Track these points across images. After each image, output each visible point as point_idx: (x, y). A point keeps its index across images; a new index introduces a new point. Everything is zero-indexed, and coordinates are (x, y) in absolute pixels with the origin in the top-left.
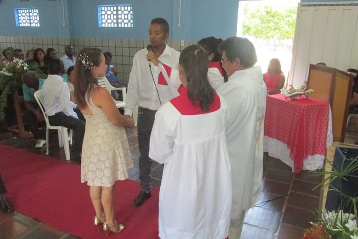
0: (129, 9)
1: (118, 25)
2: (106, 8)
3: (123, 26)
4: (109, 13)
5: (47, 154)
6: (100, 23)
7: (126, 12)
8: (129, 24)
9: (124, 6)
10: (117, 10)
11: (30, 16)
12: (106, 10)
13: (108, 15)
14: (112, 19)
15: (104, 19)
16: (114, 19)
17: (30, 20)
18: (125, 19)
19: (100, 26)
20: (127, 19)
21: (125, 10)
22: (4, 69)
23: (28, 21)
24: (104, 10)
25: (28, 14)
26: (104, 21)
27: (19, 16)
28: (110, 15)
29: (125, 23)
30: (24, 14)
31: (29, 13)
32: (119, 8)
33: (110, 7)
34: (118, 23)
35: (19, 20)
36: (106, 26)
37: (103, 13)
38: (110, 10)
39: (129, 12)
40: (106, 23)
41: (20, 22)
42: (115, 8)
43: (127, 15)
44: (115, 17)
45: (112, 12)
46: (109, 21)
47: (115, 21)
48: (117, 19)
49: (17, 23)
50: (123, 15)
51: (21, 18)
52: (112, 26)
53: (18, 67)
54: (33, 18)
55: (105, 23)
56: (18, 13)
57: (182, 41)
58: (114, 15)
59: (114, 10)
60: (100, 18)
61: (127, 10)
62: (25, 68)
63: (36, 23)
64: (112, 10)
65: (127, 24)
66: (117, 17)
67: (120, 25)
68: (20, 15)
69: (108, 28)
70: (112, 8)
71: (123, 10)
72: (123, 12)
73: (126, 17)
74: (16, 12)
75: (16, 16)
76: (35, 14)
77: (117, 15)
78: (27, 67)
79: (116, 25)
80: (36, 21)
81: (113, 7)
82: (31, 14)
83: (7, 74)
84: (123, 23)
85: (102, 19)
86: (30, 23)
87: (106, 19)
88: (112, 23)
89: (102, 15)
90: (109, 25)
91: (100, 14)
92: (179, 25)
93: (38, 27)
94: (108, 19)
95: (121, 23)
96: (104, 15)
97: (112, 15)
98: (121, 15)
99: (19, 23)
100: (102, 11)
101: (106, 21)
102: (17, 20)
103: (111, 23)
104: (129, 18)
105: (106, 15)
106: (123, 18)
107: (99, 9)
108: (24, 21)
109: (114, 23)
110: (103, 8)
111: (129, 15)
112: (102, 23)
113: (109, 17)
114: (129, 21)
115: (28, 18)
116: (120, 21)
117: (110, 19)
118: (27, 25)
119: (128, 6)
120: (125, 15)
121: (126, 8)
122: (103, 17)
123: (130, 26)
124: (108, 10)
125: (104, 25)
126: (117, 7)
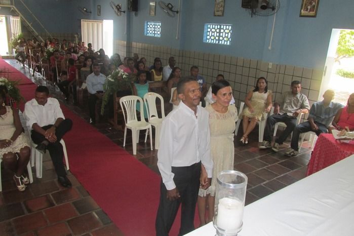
0: (230, 29)
1: (219, 42)
2: (211, 26)
3: (223, 43)
4: (213, 30)
5: (124, 146)
6: (204, 38)
7: (226, 31)
8: (228, 42)
9: (226, 26)
10: (220, 29)
11: (155, 28)
12: (211, 28)
15: (209, 35)
16: (217, 36)
17: (155, 31)
19: (204, 41)
20: (227, 37)
21: (226, 29)
22: (110, 76)
23: (153, 32)
24: (210, 28)
26: (208, 37)
28: (214, 32)
29: (225, 41)
30: (151, 26)
31: (155, 25)
32: (222, 27)
33: (215, 25)
34: (219, 40)
35: (147, 30)
36: (210, 42)
37: (209, 30)
38: (214, 28)
39: (230, 31)
41: (148, 32)
42: (219, 27)
43: (228, 33)
44: (218, 34)
45: (216, 30)
46: (212, 38)
47: (217, 38)
48: (219, 36)
49: (145, 33)
50: (224, 33)
51: (149, 29)
52: (214, 42)
53: (119, 75)
54: (157, 30)
55: (209, 39)
56: (147, 25)
57: (271, 64)
58: (217, 33)
59: (218, 29)
60: (205, 35)
61: (228, 29)
62: (124, 76)
63: (158, 34)
64: (216, 28)
65: (227, 41)
66: (220, 34)
67: (220, 42)
68: (148, 26)
69: (211, 44)
71: (225, 28)
72: (224, 30)
73: (227, 35)
74: (146, 24)
75: (146, 27)
76: (159, 27)
77: (220, 33)
78: (126, 75)
79: (217, 42)
80: (159, 33)
81: (217, 25)
83: (110, 79)
84: (223, 41)
86: (155, 34)
87: (210, 35)
89: (208, 32)
91: (205, 31)
92: (270, 48)
93: (159, 38)
94: (212, 36)
95: (222, 40)
96: (209, 32)
97: (215, 33)
98: (223, 33)
100: (208, 28)
101: (210, 37)
102: (145, 30)
103: (213, 40)
104: (229, 37)
105: (211, 32)
106: (224, 36)
107: (206, 27)
108: (151, 32)
109: (216, 40)
110: (209, 26)
111: (230, 34)
112: (207, 39)
113: (213, 34)
114: (229, 39)
115: (154, 29)
116: (221, 38)
117: (214, 36)
118: (152, 35)
119: (229, 26)
120: (226, 33)
121: (228, 27)
122: (208, 34)
123: (228, 44)
124: (213, 28)
125: (208, 41)
126: (220, 26)
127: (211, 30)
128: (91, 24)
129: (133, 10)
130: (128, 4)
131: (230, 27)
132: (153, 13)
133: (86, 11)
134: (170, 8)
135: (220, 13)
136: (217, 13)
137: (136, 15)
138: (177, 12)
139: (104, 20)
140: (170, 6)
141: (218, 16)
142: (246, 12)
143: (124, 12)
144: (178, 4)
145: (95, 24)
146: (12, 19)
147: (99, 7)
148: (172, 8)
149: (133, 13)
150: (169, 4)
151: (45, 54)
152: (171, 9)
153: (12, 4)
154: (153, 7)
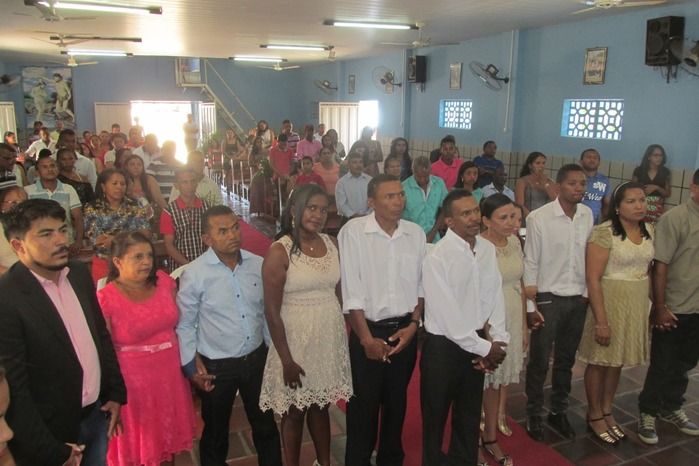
0: (619, 108)
1: (595, 135)
2: (578, 104)
3: (604, 136)
4: (582, 112)
6: (564, 129)
7: (612, 113)
8: (616, 134)
9: (611, 102)
10: (598, 109)
11: (460, 112)
12: (578, 107)
13: (580, 116)
14: (587, 123)
15: (573, 122)
16: (590, 123)
17: (459, 117)
18: (609, 124)
19: (563, 134)
20: (613, 125)
21: (611, 108)
23: (457, 120)
24: (575, 108)
25: (457, 109)
26: (572, 126)
27: (444, 112)
28: (584, 116)
29: (608, 133)
30: (452, 109)
31: (460, 107)
32: (602, 105)
33: (586, 102)
34: (595, 131)
35: (444, 117)
36: (575, 135)
37: (573, 111)
38: (585, 108)
39: (619, 112)
40: (576, 131)
41: (446, 120)
42: (594, 105)
43: (615, 117)
44: (593, 120)
45: (588, 112)
46: (581, 127)
47: (591, 127)
48: (596, 124)
49: (441, 121)
50: (606, 117)
51: (448, 114)
52: (586, 135)
54: (463, 115)
55: (573, 130)
56: (445, 107)
58: (591, 116)
59: (592, 108)
60: (564, 122)
61: (615, 109)
63: (467, 125)
64: (588, 108)
65: (613, 133)
66: (596, 120)
67: (598, 135)
68: (447, 109)
69: (577, 139)
70: (589, 104)
71: (607, 108)
72: (606, 112)
73: (612, 121)
74: (441, 106)
75: (441, 111)
76: (468, 109)
77: (597, 116)
79: (591, 135)
80: (467, 121)
81: (591, 102)
82: (462, 109)
84: (604, 132)
85: (569, 122)
86: (459, 123)
87: (576, 122)
88: (586, 131)
89: (571, 115)
90: (581, 134)
91: (565, 114)
93: (467, 131)
94: (580, 123)
95: (601, 132)
96: (574, 115)
97: (587, 116)
98: (603, 116)
99: (444, 122)
100: (571, 108)
101: (576, 126)
102: (441, 117)
103: (583, 131)
104: (617, 124)
105: (577, 116)
106: (606, 123)
107: (566, 106)
108: (451, 120)
109: (589, 131)
110: (573, 104)
111: (618, 118)
112: (569, 129)
113: (582, 119)
114: (617, 129)
115: (457, 115)
116: (600, 127)
117: (584, 123)
118: (455, 126)
119: (617, 102)
120: (610, 117)
121: (614, 105)
122: (572, 119)
123: (616, 137)
124: (581, 108)
125: (570, 133)
126: (598, 103)
127: (577, 112)
128: (336, 109)
129: (417, 81)
130: (408, 70)
131: (620, 105)
132: (456, 84)
133: (328, 87)
134: (492, 73)
135: (597, 78)
136: (590, 79)
137: (423, 89)
138: (506, 80)
139: (361, 102)
140: (492, 70)
141: (593, 83)
142: (657, 74)
143: (400, 85)
144: (508, 66)
145: (345, 109)
146: (202, 106)
147: (352, 78)
148: (495, 73)
149: (417, 87)
150: (491, 65)
151: (260, 166)
152: (493, 76)
153: (203, 81)
154: (457, 74)
